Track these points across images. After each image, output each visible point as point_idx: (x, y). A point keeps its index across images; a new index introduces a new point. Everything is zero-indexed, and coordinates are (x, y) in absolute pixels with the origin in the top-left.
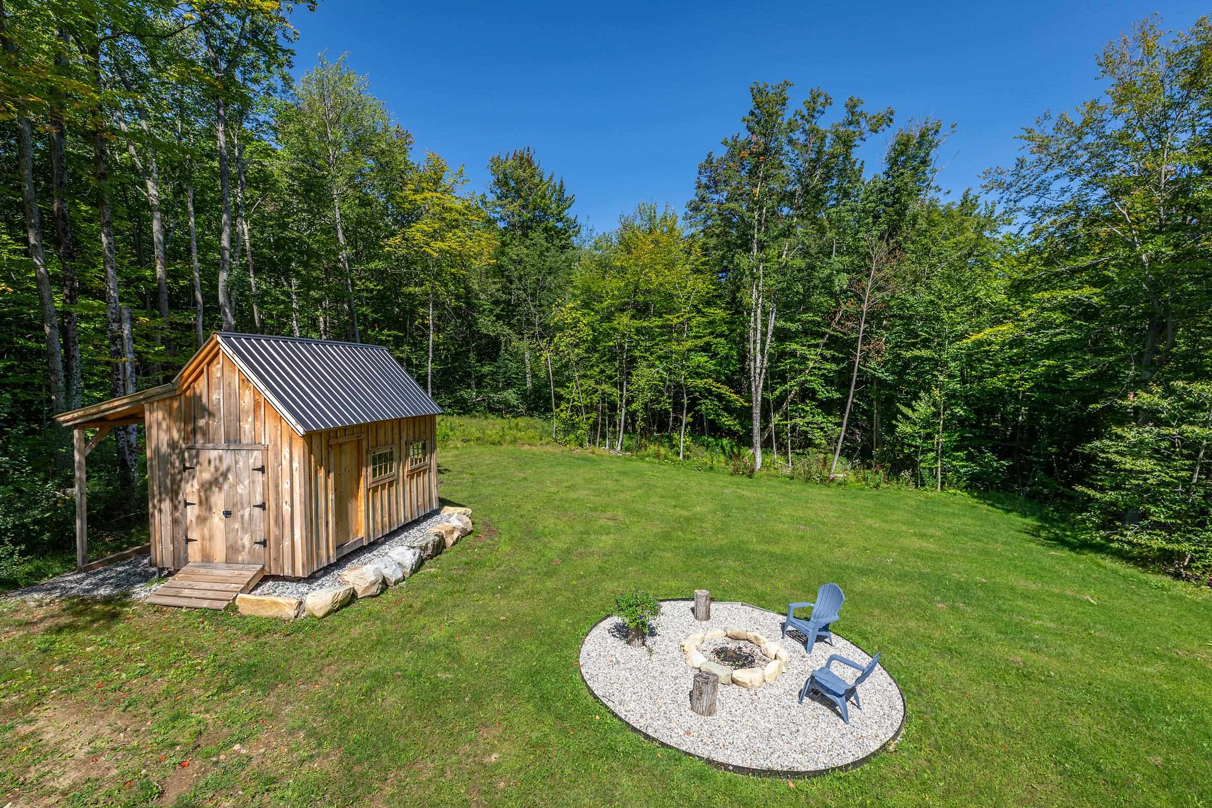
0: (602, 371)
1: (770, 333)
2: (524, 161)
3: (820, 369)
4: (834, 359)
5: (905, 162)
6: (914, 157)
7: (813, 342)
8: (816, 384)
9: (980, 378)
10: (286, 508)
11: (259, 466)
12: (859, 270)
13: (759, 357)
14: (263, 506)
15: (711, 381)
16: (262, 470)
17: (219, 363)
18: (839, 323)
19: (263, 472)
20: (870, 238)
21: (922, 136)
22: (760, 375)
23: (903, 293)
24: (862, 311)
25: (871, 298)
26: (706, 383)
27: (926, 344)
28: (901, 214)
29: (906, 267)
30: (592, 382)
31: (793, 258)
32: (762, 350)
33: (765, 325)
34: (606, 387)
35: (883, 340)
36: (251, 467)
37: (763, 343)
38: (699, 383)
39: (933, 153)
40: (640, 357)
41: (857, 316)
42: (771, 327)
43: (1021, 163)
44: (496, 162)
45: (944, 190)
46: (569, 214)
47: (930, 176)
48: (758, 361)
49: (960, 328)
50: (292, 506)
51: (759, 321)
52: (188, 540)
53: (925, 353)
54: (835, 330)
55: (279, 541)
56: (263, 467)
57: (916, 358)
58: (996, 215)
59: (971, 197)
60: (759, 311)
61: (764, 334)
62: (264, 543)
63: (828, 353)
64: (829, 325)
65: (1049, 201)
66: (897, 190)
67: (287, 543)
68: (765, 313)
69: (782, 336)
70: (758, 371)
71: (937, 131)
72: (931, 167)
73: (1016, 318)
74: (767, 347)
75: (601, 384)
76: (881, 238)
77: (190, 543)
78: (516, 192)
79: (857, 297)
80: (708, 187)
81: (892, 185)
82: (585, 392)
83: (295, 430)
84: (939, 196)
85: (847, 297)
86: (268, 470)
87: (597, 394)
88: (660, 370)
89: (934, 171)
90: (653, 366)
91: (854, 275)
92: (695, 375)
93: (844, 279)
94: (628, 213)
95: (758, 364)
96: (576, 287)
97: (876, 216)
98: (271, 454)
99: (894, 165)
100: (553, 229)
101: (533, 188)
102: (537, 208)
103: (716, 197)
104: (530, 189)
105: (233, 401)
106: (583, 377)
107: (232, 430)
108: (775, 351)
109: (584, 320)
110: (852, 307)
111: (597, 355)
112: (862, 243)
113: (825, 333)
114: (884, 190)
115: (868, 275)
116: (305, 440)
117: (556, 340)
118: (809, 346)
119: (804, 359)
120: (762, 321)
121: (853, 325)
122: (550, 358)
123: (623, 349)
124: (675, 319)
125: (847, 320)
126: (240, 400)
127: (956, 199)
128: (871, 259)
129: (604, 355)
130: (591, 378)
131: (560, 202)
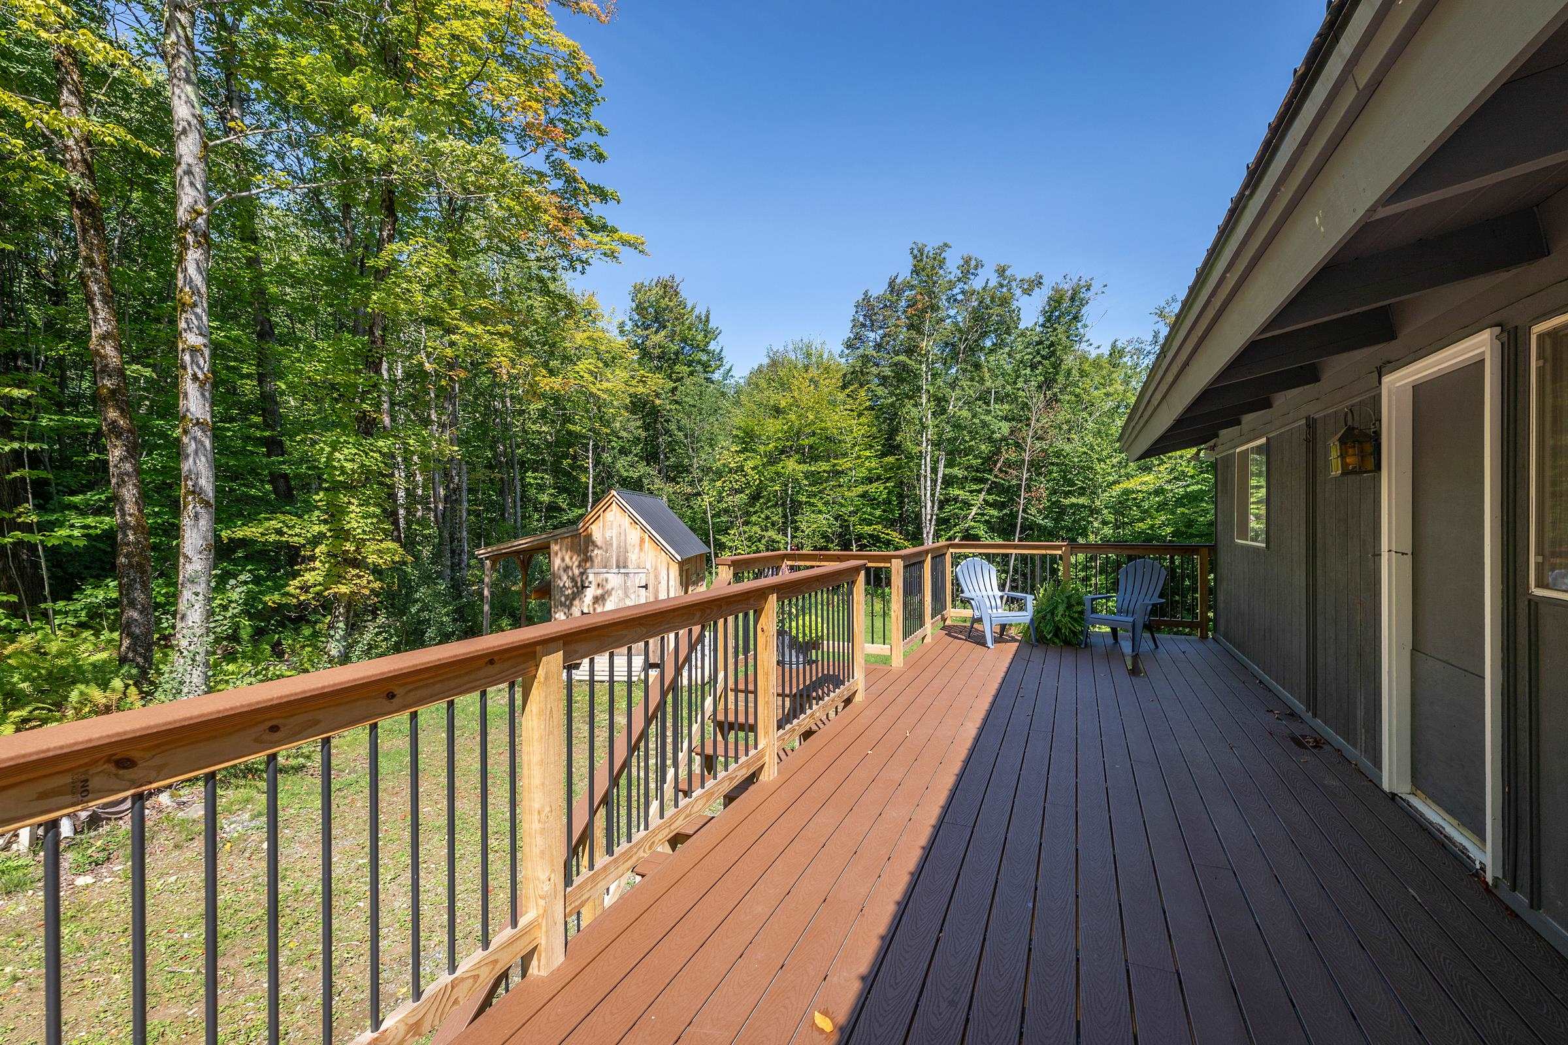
0: (767, 518)
1: (940, 481)
2: (668, 288)
3: (983, 515)
4: (993, 505)
5: (1059, 317)
6: (1069, 313)
7: (975, 487)
8: (981, 531)
9: (1130, 524)
11: (643, 583)
12: (1019, 418)
13: (929, 504)
15: (880, 527)
16: (646, 587)
17: (612, 509)
18: (1000, 470)
19: (646, 589)
20: (1028, 389)
21: (1076, 293)
22: (931, 520)
23: (1059, 444)
24: (1024, 460)
25: (1032, 448)
26: (875, 529)
27: (1082, 492)
28: (1056, 366)
29: (1062, 417)
30: (756, 529)
31: (961, 409)
32: (933, 495)
33: (934, 470)
34: (771, 533)
35: (1042, 487)
36: (637, 584)
37: (933, 490)
38: (867, 529)
39: (1085, 310)
40: (806, 503)
41: (1019, 465)
42: (940, 475)
43: (1156, 334)
44: (636, 290)
45: (1097, 345)
46: (712, 346)
47: (1082, 331)
48: (928, 507)
49: (1111, 479)
51: (929, 469)
53: (1082, 500)
54: (996, 476)
56: (647, 585)
57: (1073, 505)
59: (1117, 349)
60: (928, 459)
61: (934, 482)
63: (991, 498)
64: (991, 471)
66: (1052, 344)
68: (936, 462)
69: (948, 482)
70: (929, 517)
71: (1088, 289)
72: (1083, 323)
74: (937, 494)
75: (766, 530)
76: (1040, 387)
78: (656, 320)
79: (1017, 445)
80: (863, 325)
81: (1048, 339)
82: (750, 539)
83: (672, 558)
84: (1090, 349)
85: (1007, 445)
86: (650, 587)
87: (763, 541)
88: (828, 516)
89: (1085, 326)
90: (820, 512)
91: (1014, 423)
92: (863, 521)
93: (1005, 427)
94: (778, 346)
95: (928, 511)
96: (740, 428)
97: (1033, 367)
98: (652, 576)
99: (1049, 320)
100: (699, 362)
101: (679, 318)
102: (684, 340)
103: (872, 335)
104: (677, 319)
105: (623, 538)
106: (746, 523)
107: (621, 559)
108: (942, 497)
109: (751, 464)
110: (1013, 456)
111: (761, 501)
112: (1021, 393)
113: (988, 479)
114: (1040, 343)
115: (1028, 425)
116: (679, 563)
117: (719, 484)
118: (971, 492)
119: (967, 505)
120: (932, 469)
121: (1015, 473)
122: (710, 503)
123: (787, 494)
124: (844, 464)
125: (1010, 467)
126: (628, 538)
127: (1106, 350)
128: (1029, 409)
129: (769, 500)
130: (755, 524)
131: (706, 333)
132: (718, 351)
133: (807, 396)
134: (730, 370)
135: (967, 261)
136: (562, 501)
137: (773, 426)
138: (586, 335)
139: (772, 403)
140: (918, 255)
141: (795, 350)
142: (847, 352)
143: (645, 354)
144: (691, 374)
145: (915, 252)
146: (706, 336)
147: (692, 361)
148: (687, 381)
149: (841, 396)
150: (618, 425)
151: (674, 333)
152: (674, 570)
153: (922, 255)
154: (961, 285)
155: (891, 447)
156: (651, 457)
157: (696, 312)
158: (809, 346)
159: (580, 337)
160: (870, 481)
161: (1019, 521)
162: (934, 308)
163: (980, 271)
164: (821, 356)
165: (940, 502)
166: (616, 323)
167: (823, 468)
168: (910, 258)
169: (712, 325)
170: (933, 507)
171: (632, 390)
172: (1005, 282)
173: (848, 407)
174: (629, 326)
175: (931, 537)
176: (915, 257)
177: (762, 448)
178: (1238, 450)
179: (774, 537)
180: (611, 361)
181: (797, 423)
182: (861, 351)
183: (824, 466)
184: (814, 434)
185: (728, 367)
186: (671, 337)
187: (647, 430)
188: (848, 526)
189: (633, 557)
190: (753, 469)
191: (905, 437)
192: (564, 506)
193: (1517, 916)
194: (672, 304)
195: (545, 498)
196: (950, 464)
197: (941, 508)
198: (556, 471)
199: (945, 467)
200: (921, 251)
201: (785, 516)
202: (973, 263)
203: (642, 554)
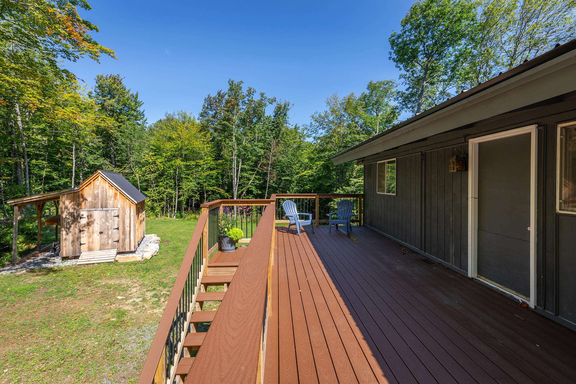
0: (167, 183)
1: (240, 170)
3: (254, 183)
4: (258, 179)
5: (280, 114)
6: (283, 113)
7: (252, 173)
8: (253, 189)
10: (127, 229)
11: (116, 215)
12: (267, 148)
13: (236, 179)
14: (118, 229)
15: (216, 187)
16: (118, 216)
17: (98, 180)
18: (260, 167)
19: (118, 217)
20: (270, 138)
21: (285, 106)
22: (236, 185)
23: (280, 158)
24: (269, 163)
25: (272, 159)
26: (214, 188)
27: (288, 175)
28: (279, 131)
29: (280, 148)
30: (162, 188)
31: (247, 143)
32: (237, 176)
33: (238, 166)
34: (169, 190)
35: (275, 173)
36: (113, 215)
37: (237, 174)
38: (211, 188)
39: (288, 112)
40: (184, 178)
41: (267, 165)
42: (240, 168)
43: (311, 123)
44: (99, 78)
45: (291, 125)
46: (141, 109)
47: (287, 119)
48: (235, 180)
49: (297, 171)
50: (130, 228)
51: (235, 165)
52: (81, 244)
53: (288, 178)
54: (259, 169)
55: (124, 240)
56: (118, 215)
57: (285, 180)
58: (305, 134)
59: (297, 127)
60: (235, 161)
61: (238, 170)
62: (118, 241)
63: (257, 177)
64: (257, 167)
65: (318, 135)
66: (278, 123)
67: (127, 240)
68: (238, 162)
69: (243, 170)
70: (235, 184)
71: (289, 105)
72: (288, 117)
73: (311, 168)
74: (239, 175)
75: (167, 189)
76: (274, 138)
77: (82, 245)
78: (109, 93)
79: (266, 158)
80: (207, 108)
81: (277, 121)
82: (159, 192)
83: (132, 202)
84: (289, 126)
85: (263, 158)
86: (120, 216)
87: (165, 194)
88: (194, 183)
89: (288, 118)
90: (191, 181)
91: (265, 150)
92: (209, 185)
93: (262, 152)
94: (171, 112)
95: (235, 181)
96: (154, 146)
97: (272, 131)
98: (121, 211)
99: (276, 114)
100: (132, 115)
101: (123, 94)
102: (125, 105)
103: (211, 112)
104: (121, 94)
105: (105, 193)
106: (157, 186)
107: (104, 204)
108: (240, 176)
109: (159, 160)
110: (265, 162)
111: (164, 176)
112: (267, 139)
113: (256, 170)
114: (273, 122)
115: (270, 151)
116: (136, 205)
117: (143, 169)
118: (250, 174)
119: (249, 180)
120: (236, 165)
121: (266, 168)
122: (140, 177)
123: (176, 174)
124: (201, 162)
125: (264, 166)
126: (108, 194)
127: (294, 127)
128: (271, 145)
129: (168, 176)
130: (161, 186)
131: (136, 103)
132: (142, 111)
133: (185, 134)
134: (146, 120)
135: (250, 89)
136: (55, 175)
137: (169, 145)
138: (70, 95)
139: (168, 135)
140: (231, 83)
141: (178, 115)
142: (201, 118)
143: (103, 108)
144: (128, 120)
145: (230, 82)
146: (136, 104)
147: (129, 114)
148: (127, 123)
149: (199, 135)
150: (88, 140)
151: (119, 101)
152: (133, 209)
153: (233, 83)
154: (247, 97)
155: (218, 157)
156: (106, 155)
157: (131, 93)
158: (185, 113)
159: (66, 96)
160: (211, 170)
161: (268, 185)
162: (238, 105)
163: (254, 94)
164: (190, 118)
165: (240, 178)
166: (87, 91)
167: (192, 164)
168: (228, 84)
169: (139, 99)
170: (237, 179)
171: (98, 124)
172: (263, 99)
173: (203, 140)
174: (94, 94)
175: (236, 191)
176: (230, 84)
177: (164, 154)
178: (378, 162)
179: (171, 192)
180: (84, 109)
181: (180, 145)
182: (207, 118)
183: (193, 163)
184: (188, 149)
185: (145, 119)
186: (118, 102)
187: (103, 143)
188: (203, 187)
189: (111, 202)
190: (160, 163)
191: (225, 153)
192: (56, 177)
193: (548, 318)
194: (118, 87)
195: (44, 173)
196: (243, 164)
197: (240, 180)
198: (51, 160)
199: (242, 165)
200: (232, 82)
201: (175, 183)
202: (252, 90)
203: (116, 201)
